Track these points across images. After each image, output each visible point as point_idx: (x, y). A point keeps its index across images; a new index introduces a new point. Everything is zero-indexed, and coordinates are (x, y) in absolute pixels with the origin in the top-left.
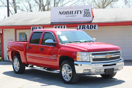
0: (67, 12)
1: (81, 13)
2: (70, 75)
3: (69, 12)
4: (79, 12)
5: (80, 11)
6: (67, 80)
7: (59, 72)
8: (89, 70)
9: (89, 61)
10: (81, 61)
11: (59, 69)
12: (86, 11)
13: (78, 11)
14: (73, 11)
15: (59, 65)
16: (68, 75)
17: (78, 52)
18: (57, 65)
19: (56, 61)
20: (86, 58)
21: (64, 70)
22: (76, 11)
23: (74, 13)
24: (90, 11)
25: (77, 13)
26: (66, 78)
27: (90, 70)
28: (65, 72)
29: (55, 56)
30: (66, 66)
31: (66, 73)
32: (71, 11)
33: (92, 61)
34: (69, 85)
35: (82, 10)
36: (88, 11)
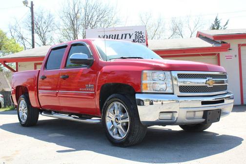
0: (110, 35)
1: (130, 38)
2: (125, 127)
3: (113, 36)
4: (128, 36)
5: (130, 34)
6: (117, 137)
7: (99, 121)
8: (171, 114)
9: (171, 92)
10: (153, 92)
11: (100, 114)
12: (138, 34)
13: (126, 35)
14: (118, 35)
15: (98, 107)
16: (120, 126)
17: (145, 71)
18: (94, 107)
19: (92, 97)
20: (162, 84)
21: (111, 115)
22: (122, 35)
23: (120, 37)
24: (144, 35)
25: (125, 38)
26: (116, 134)
27: (175, 114)
28: (113, 119)
29: (90, 88)
30: (116, 106)
31: (117, 122)
32: (115, 35)
33: (177, 92)
34: (122, 148)
35: (132, 32)
36: (141, 34)
